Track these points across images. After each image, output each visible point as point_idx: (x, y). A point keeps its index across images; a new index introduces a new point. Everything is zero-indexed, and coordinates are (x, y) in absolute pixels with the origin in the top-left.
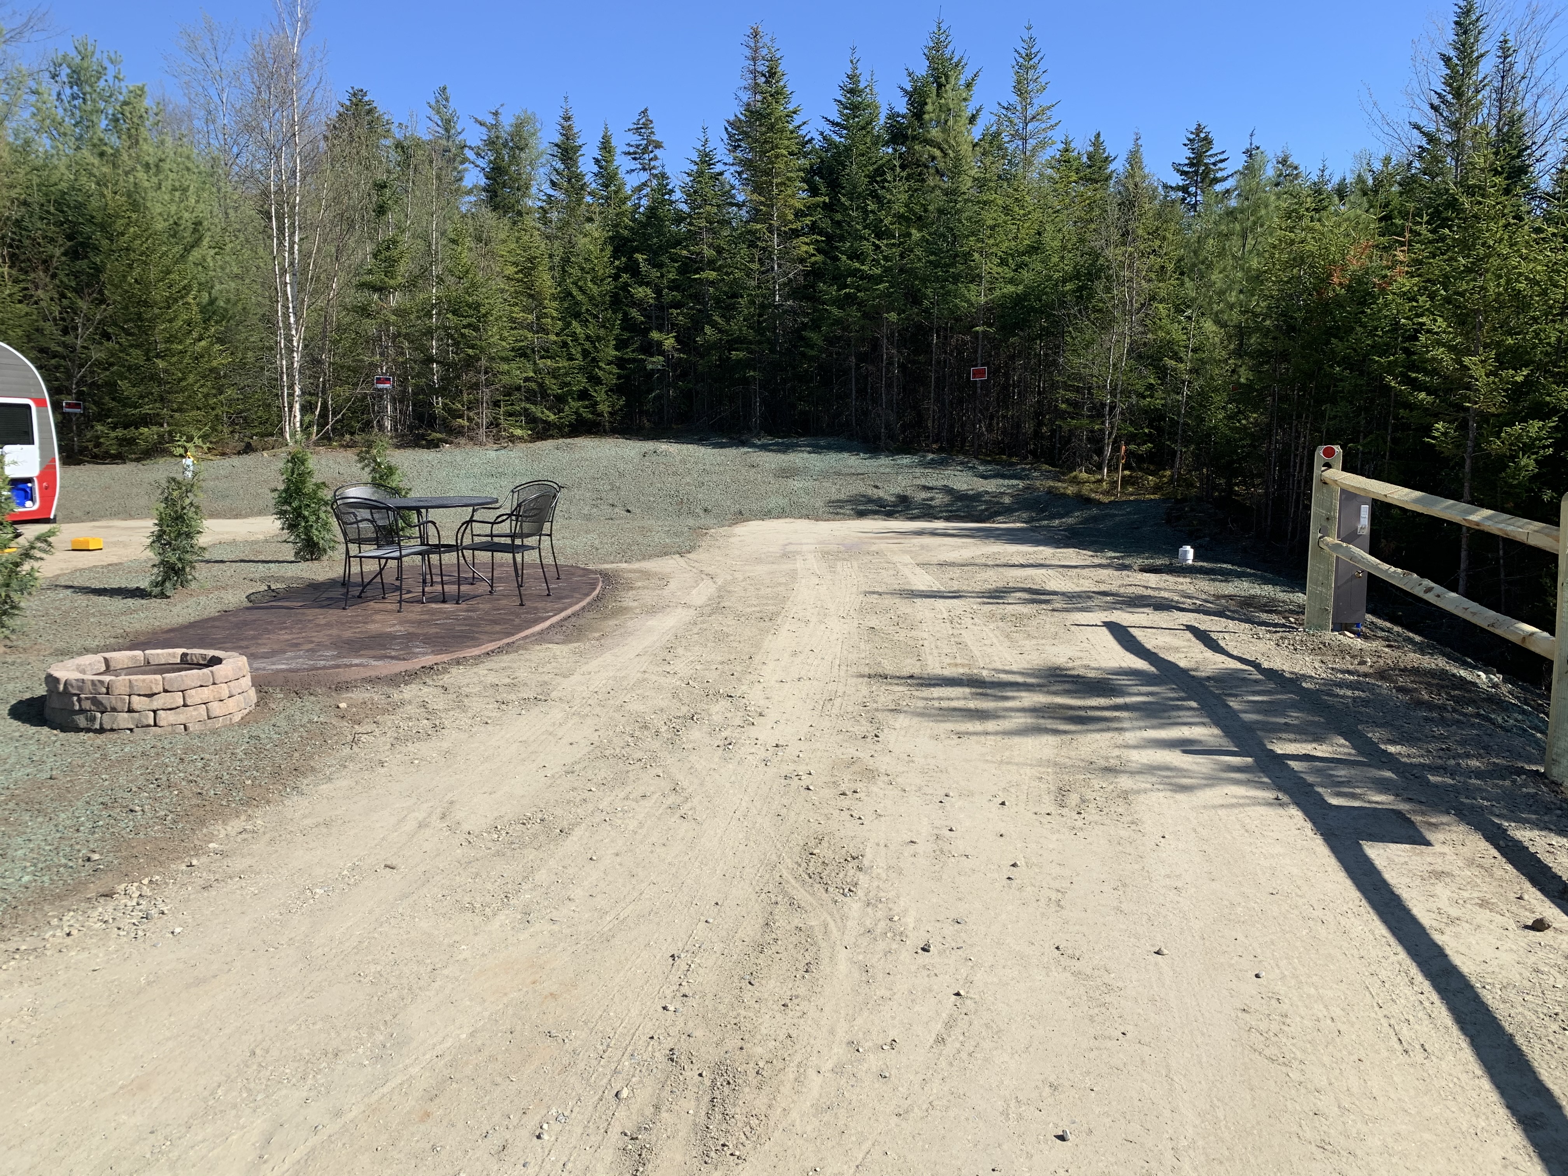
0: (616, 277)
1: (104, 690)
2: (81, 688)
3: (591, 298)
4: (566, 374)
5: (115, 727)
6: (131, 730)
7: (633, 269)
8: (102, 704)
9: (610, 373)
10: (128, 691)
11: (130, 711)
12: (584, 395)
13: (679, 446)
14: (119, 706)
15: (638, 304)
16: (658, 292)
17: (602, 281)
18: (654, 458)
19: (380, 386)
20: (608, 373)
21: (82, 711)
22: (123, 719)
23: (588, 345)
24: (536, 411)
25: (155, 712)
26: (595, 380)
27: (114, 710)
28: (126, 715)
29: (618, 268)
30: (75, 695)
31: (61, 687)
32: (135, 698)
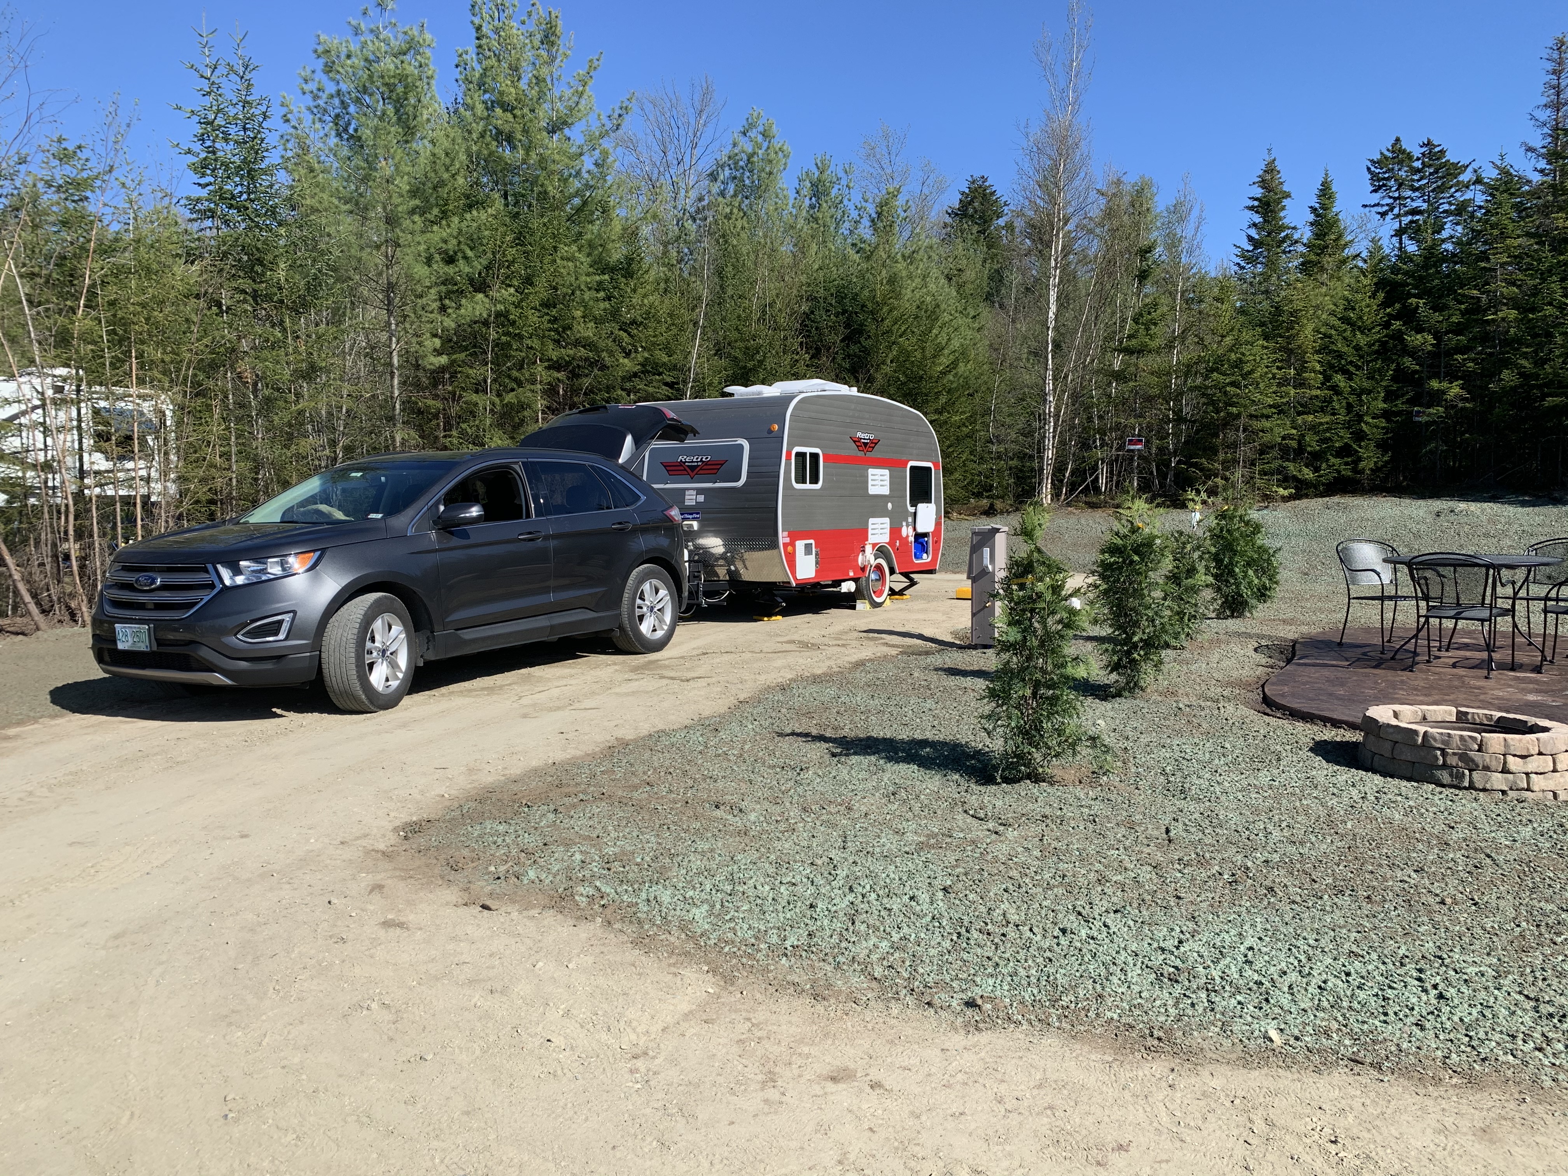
0: (1387, 325)
1: (1476, 747)
2: (1447, 743)
3: (1357, 348)
4: (1328, 430)
5: (1488, 786)
6: (1504, 792)
7: (1409, 316)
8: (1473, 761)
9: (1377, 427)
10: (1502, 750)
11: (1505, 771)
12: (1345, 451)
13: (1479, 505)
14: (1494, 765)
15: (1413, 353)
16: (1437, 336)
17: (1369, 330)
18: (1452, 517)
19: (1132, 447)
20: (1372, 427)
21: (1445, 766)
22: (1498, 781)
23: (1352, 399)
24: (1292, 468)
25: (1527, 774)
26: (1360, 436)
27: (1487, 768)
28: (1499, 775)
29: (1389, 315)
30: (1439, 749)
31: (1420, 740)
32: (1510, 758)
